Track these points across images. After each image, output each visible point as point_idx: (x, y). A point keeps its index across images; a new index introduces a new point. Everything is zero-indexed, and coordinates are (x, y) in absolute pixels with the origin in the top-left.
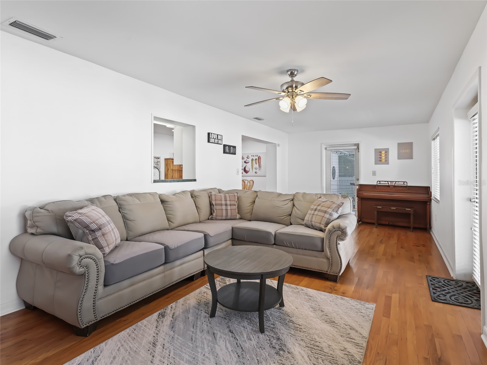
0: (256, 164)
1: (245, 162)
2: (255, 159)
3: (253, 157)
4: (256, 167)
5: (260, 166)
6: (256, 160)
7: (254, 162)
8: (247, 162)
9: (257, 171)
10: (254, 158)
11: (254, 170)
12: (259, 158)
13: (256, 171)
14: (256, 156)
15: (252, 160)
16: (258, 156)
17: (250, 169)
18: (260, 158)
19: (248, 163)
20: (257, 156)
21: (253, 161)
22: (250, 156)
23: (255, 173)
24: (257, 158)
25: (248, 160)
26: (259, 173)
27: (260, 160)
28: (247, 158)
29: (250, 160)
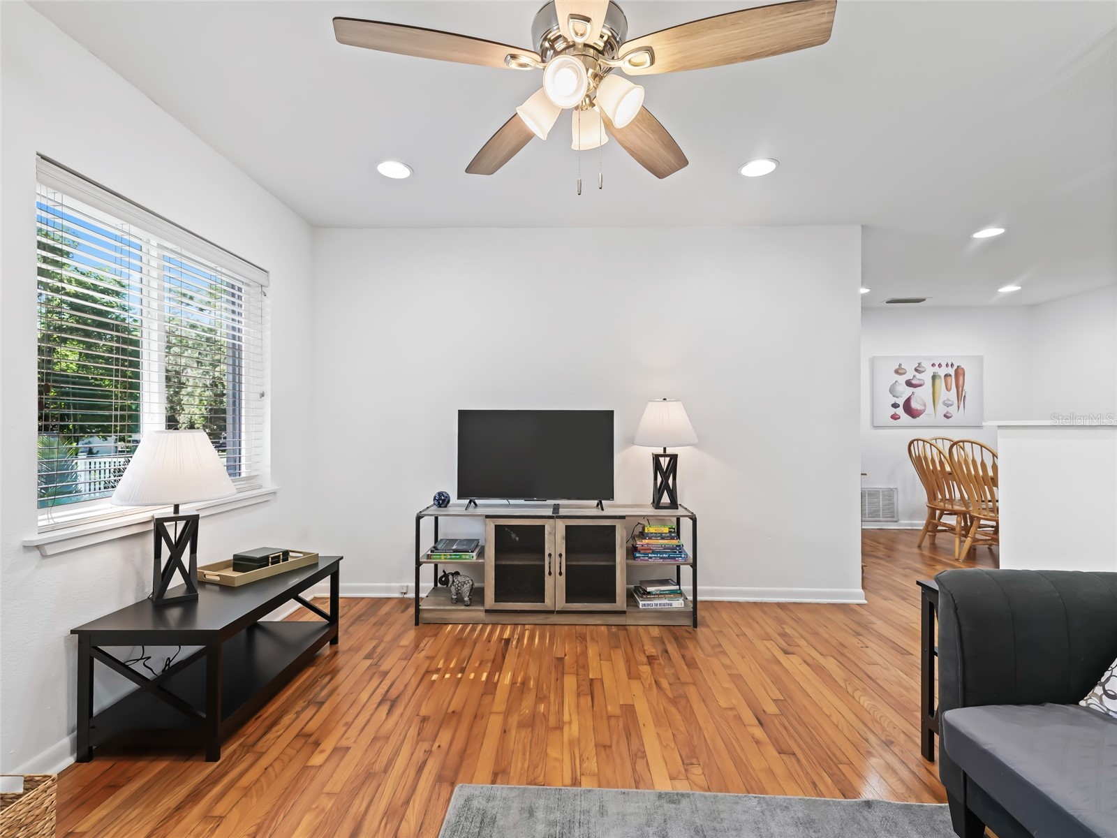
0: (948, 389)
1: (909, 383)
2: (946, 376)
3: (936, 369)
4: (948, 400)
5: (960, 396)
6: (949, 378)
7: (941, 383)
8: (914, 382)
9: (952, 410)
10: (942, 372)
11: (942, 409)
12: (959, 372)
13: (948, 412)
14: (947, 365)
15: (934, 377)
16: (955, 367)
17: (925, 405)
18: (960, 371)
19: (920, 385)
20: (952, 365)
21: (937, 381)
22: (926, 365)
23: (945, 416)
24: (952, 371)
25: (918, 376)
26: (957, 416)
27: (961, 378)
28: (916, 370)
29: (926, 377)
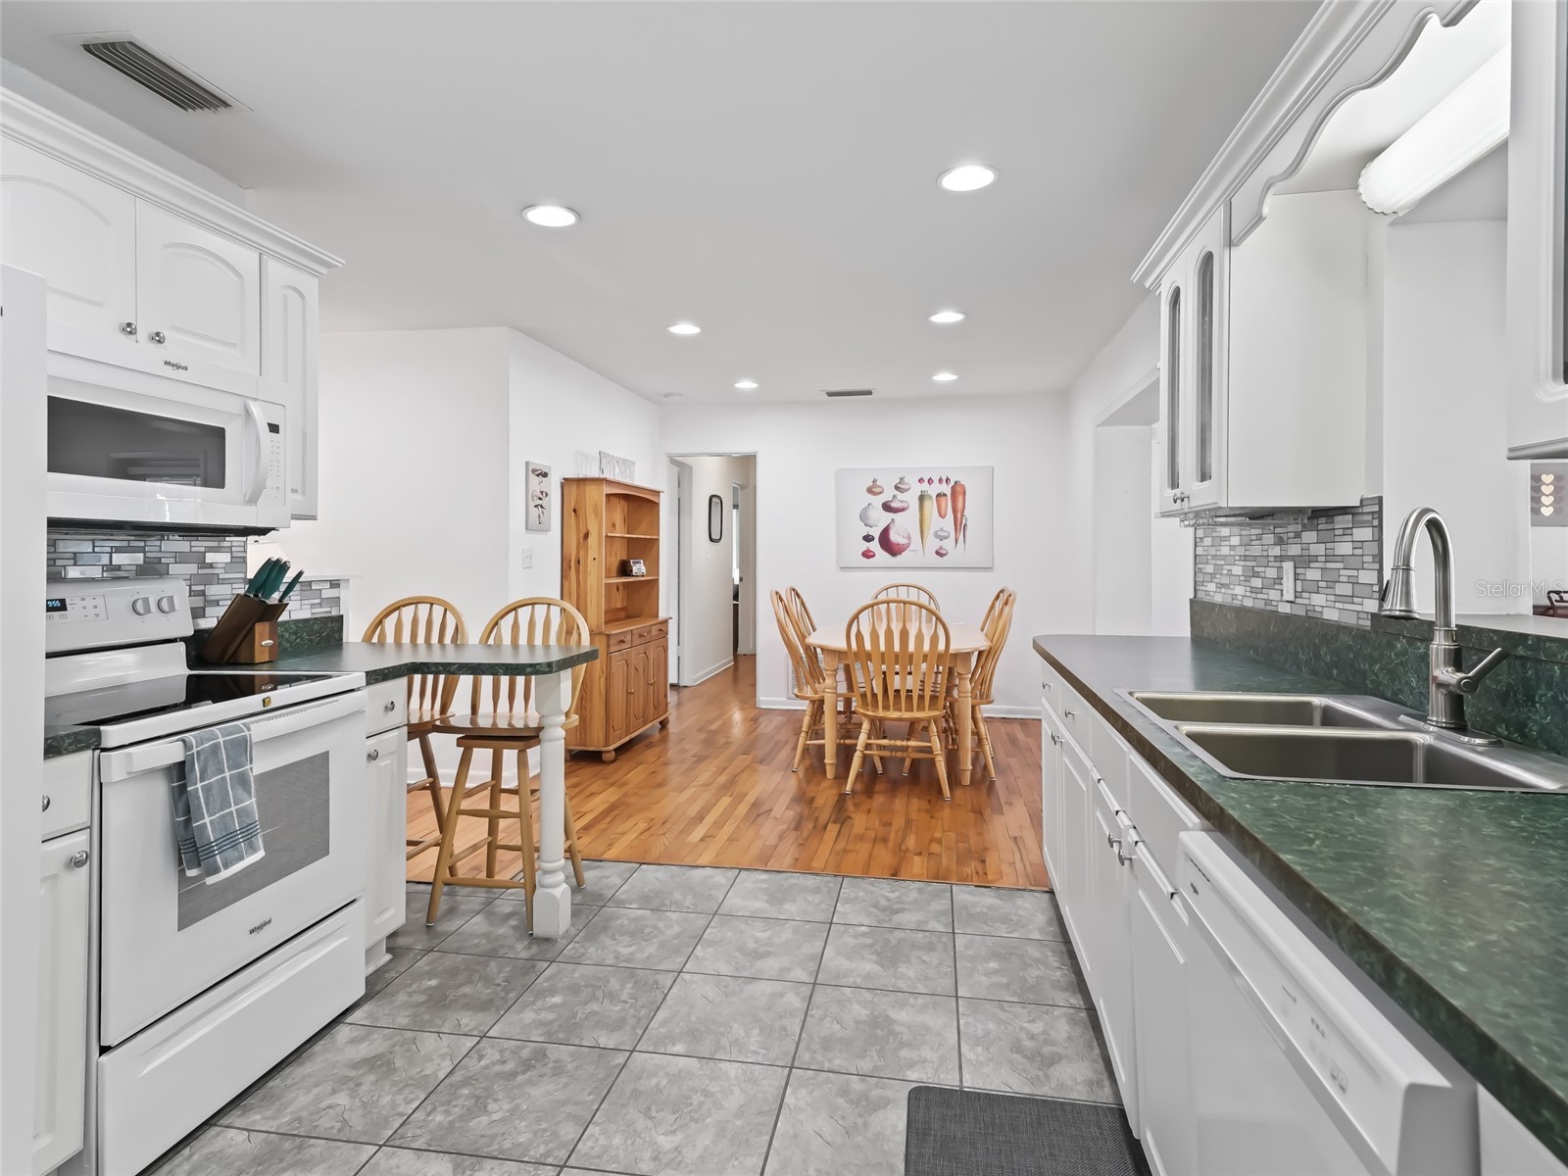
0: (942, 516)
1: (887, 507)
2: (939, 495)
3: (925, 486)
4: (942, 530)
5: (960, 525)
6: (943, 499)
7: (931, 506)
8: (894, 505)
9: (948, 545)
10: (933, 490)
11: (933, 544)
12: (958, 491)
13: (941, 548)
14: (940, 480)
15: (922, 498)
16: (952, 483)
17: (909, 538)
18: (959, 489)
19: (903, 510)
20: (948, 480)
21: (927, 503)
22: (911, 481)
23: (937, 553)
24: (947, 489)
25: (900, 496)
26: (955, 553)
27: (960, 499)
28: (897, 488)
29: (911, 498)
